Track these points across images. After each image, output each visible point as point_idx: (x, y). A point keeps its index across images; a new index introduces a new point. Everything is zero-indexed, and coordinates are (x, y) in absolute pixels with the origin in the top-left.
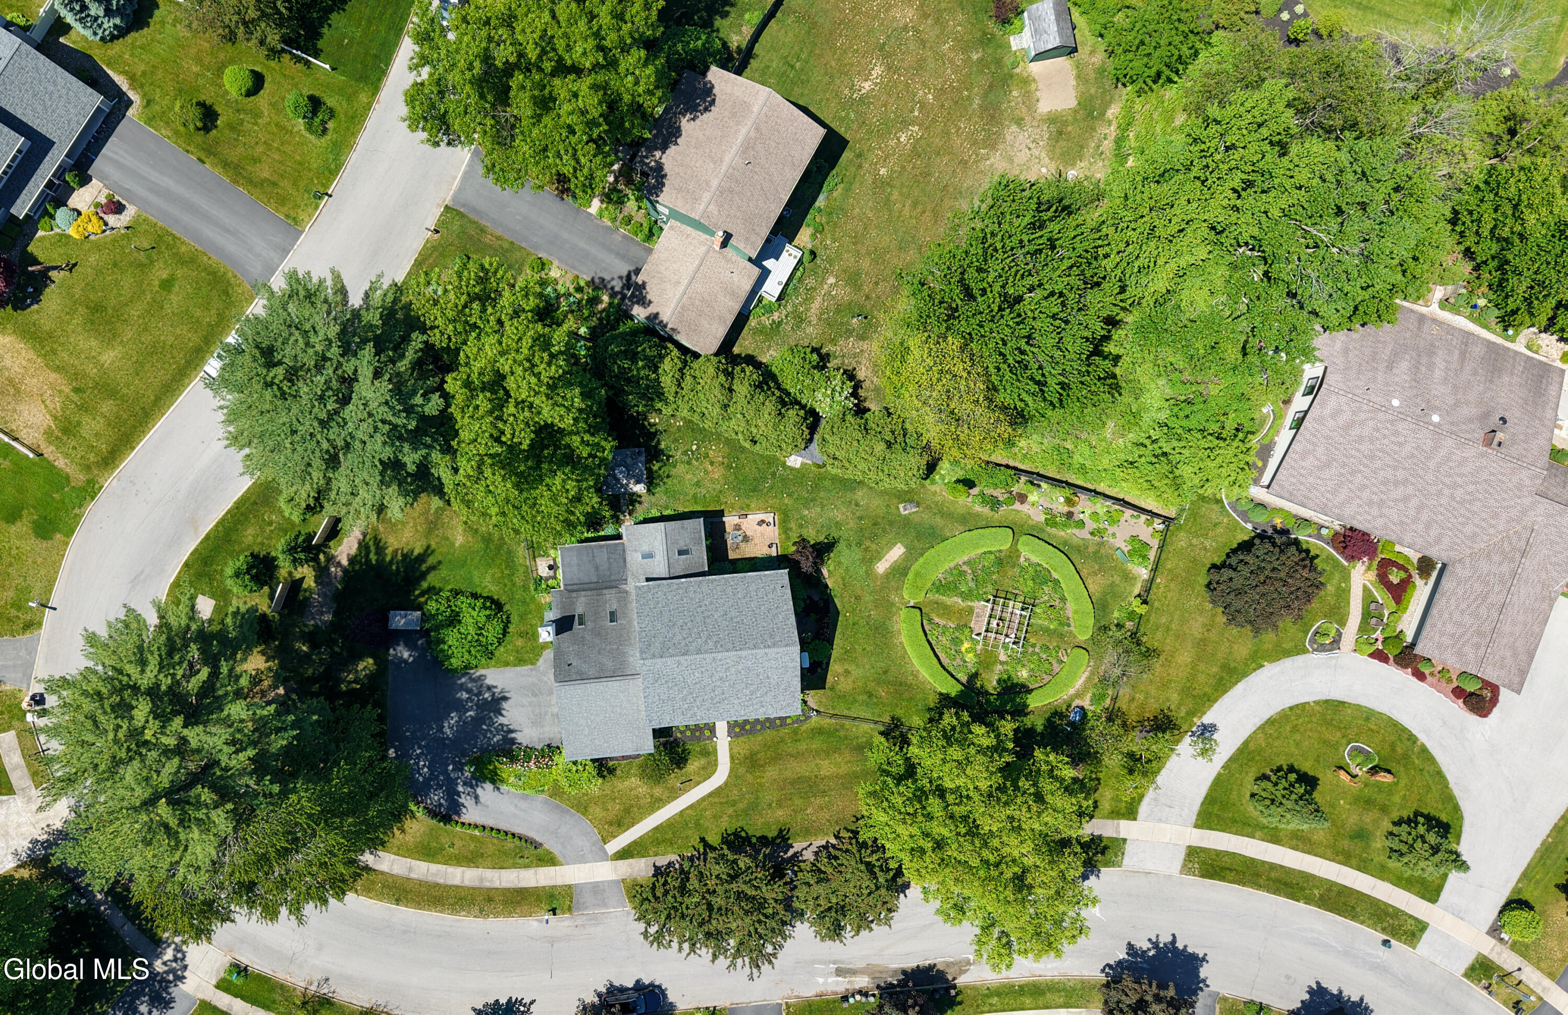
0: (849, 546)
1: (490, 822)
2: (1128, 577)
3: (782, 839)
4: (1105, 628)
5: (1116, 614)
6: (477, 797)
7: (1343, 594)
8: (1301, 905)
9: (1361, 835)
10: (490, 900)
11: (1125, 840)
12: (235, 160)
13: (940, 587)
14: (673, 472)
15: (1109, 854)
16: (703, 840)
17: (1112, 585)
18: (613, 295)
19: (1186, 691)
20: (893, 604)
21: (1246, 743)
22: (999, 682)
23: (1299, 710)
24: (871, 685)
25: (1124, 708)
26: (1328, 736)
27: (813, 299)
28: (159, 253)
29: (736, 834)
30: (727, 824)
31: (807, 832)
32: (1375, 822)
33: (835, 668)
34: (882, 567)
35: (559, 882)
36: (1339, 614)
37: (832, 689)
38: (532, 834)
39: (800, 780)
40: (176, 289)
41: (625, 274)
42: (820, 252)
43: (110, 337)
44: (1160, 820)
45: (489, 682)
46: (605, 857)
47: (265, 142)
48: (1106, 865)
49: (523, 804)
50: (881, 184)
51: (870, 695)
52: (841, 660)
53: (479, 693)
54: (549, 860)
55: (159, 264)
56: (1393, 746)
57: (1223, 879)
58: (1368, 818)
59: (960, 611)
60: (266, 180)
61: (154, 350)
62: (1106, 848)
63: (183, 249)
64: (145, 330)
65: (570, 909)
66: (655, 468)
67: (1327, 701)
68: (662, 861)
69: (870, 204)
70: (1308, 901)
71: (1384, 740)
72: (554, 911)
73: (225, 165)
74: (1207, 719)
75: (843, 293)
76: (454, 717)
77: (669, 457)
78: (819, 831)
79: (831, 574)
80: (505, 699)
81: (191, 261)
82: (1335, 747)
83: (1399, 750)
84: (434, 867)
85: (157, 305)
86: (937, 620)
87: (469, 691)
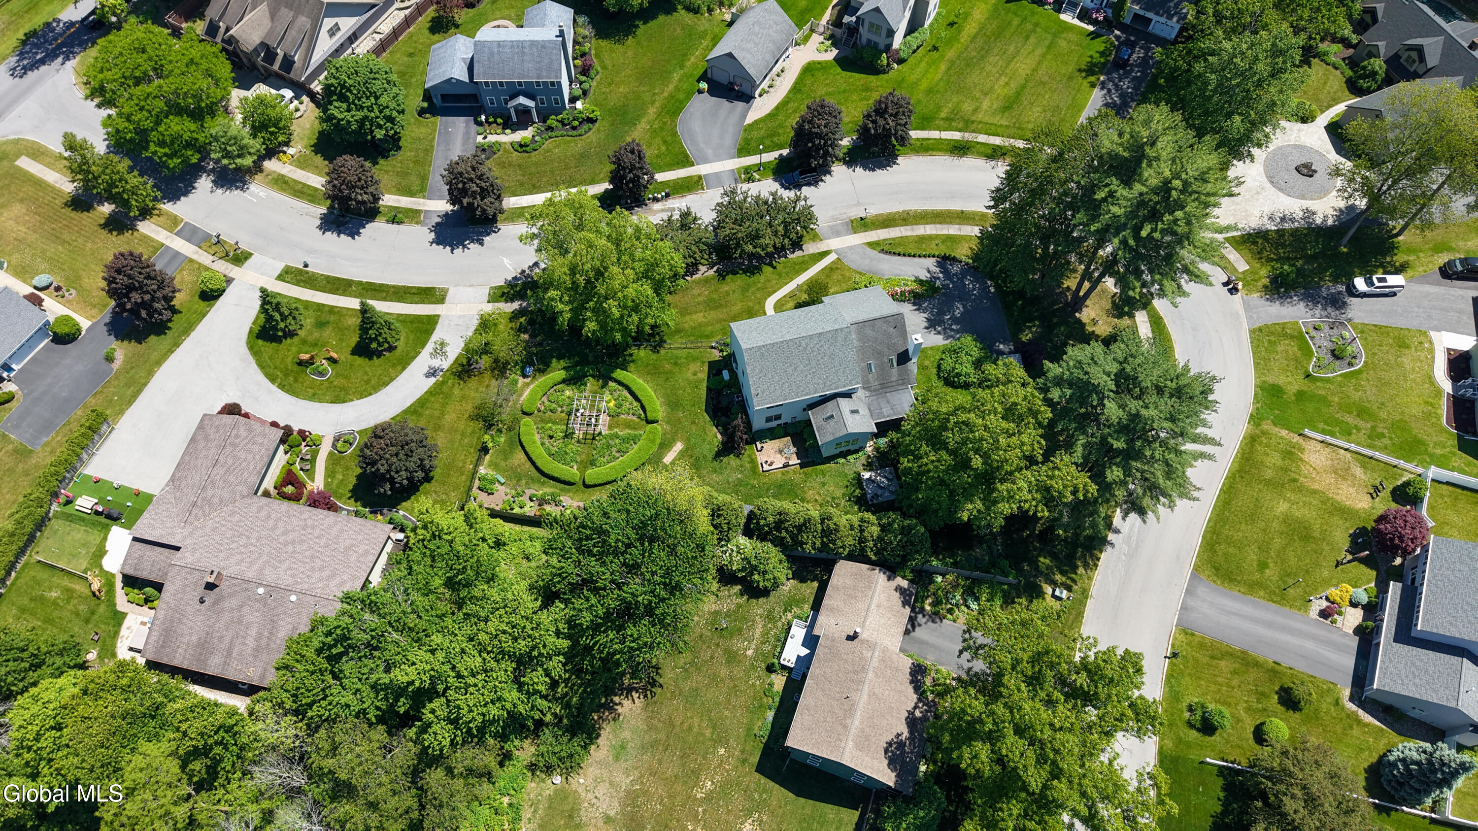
0: (705, 457)
1: (916, 260)
2: (494, 465)
3: (722, 275)
4: (510, 429)
5: (502, 440)
6: (929, 272)
7: (330, 473)
8: (364, 280)
9: (321, 325)
10: (904, 220)
11: (489, 302)
12: (1251, 670)
13: (635, 440)
14: (843, 491)
15: (500, 293)
16: (775, 268)
17: (505, 459)
18: (922, 610)
19: (448, 396)
20: (668, 423)
21: (404, 369)
22: (586, 385)
23: (363, 394)
24: (676, 369)
25: (494, 381)
26: (343, 381)
27: (762, 636)
28: (1279, 587)
29: (753, 274)
30: (760, 279)
31: (707, 281)
32: (310, 333)
33: (703, 376)
34: (679, 446)
35: (862, 234)
36: (334, 459)
37: (703, 362)
38: (887, 257)
39: (715, 308)
40: (1255, 564)
41: (917, 629)
42: (762, 673)
43: (1287, 520)
44: (464, 316)
45: (941, 337)
46: (836, 251)
47: (1233, 688)
48: (501, 287)
49: (898, 272)
50: (721, 741)
51: (676, 364)
52: (701, 381)
53: (945, 329)
54: (871, 245)
55: (1275, 578)
56: (296, 380)
57: (418, 288)
58: (316, 335)
59: (618, 426)
60: (1221, 659)
61: (1252, 518)
62: (502, 296)
63: (1262, 593)
64: (1265, 531)
65: (852, 221)
66: (858, 491)
67: (344, 402)
68: (798, 253)
69: (728, 722)
70: (360, 283)
71: (302, 383)
72: (862, 219)
73: (1257, 664)
74: (433, 380)
75: (738, 644)
76: (957, 313)
77: (850, 500)
78: (698, 282)
79: (715, 436)
80: (927, 328)
81: (1253, 587)
82: (338, 375)
83: (291, 379)
84: (945, 232)
85: (1264, 548)
86: (634, 418)
87: (952, 330)
